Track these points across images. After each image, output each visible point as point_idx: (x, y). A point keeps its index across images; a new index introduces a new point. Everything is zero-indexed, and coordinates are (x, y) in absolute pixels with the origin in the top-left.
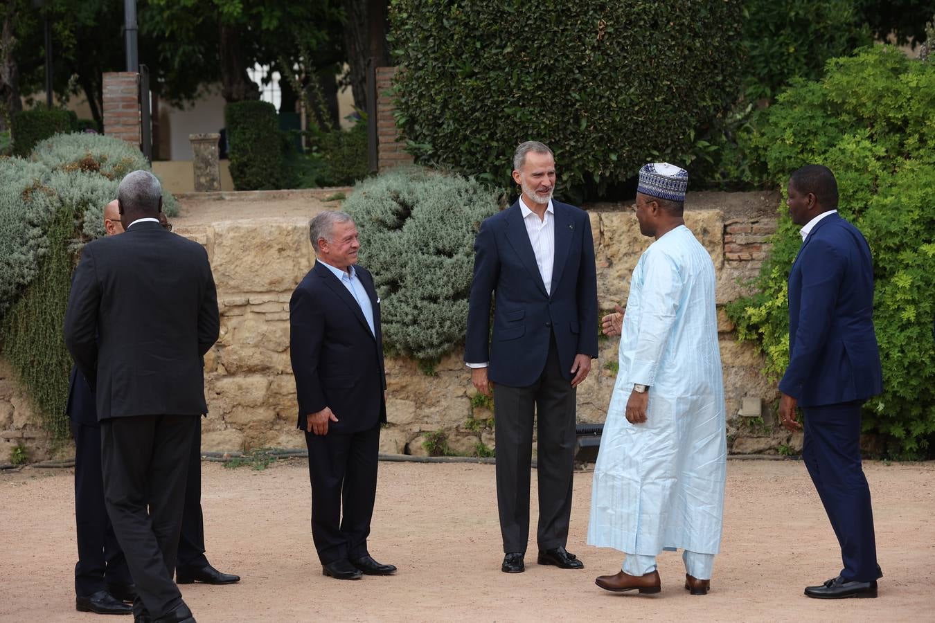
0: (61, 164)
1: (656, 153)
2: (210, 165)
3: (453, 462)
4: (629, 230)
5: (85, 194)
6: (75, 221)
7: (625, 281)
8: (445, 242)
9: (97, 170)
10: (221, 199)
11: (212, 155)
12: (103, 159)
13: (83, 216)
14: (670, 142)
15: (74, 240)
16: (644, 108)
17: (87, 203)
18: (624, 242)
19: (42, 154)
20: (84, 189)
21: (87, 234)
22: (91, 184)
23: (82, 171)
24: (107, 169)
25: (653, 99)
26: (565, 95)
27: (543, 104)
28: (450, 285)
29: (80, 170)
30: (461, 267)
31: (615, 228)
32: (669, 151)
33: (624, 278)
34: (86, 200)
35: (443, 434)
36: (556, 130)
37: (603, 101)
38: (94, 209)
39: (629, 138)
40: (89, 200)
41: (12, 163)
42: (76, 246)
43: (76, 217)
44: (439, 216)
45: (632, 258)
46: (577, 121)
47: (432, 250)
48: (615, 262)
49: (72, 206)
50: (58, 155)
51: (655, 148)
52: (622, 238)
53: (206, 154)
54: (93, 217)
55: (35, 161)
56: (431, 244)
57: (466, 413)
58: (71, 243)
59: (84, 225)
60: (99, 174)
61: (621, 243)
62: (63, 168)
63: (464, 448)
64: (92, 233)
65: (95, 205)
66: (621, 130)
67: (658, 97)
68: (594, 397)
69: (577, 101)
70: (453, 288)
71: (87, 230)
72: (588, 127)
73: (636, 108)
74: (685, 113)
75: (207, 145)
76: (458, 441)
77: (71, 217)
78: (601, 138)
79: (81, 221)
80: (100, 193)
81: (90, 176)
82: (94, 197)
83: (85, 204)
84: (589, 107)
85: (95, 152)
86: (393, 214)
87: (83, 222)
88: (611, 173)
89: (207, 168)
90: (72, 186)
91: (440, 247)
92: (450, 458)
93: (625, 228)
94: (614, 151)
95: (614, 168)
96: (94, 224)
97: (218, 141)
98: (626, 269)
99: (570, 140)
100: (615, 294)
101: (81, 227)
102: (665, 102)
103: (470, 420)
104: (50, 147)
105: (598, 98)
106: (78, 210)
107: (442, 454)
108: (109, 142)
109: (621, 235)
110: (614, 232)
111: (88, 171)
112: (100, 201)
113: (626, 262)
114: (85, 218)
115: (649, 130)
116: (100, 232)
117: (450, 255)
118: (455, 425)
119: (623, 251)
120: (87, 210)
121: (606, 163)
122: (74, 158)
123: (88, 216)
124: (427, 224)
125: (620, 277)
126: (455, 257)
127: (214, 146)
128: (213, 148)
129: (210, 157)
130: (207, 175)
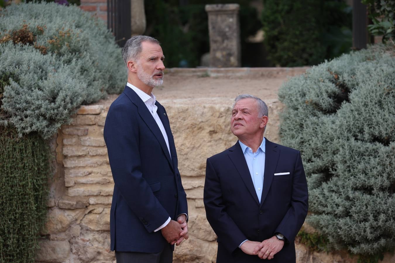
5: (8, 68)
8: (381, 129)
9: (31, 43)
10: (206, 76)
11: (230, 27)
12: (40, 31)
13: (3, 91)
17: (9, 78)
20: (7, 63)
21: (6, 110)
23: (14, 43)
24: (41, 42)
28: (385, 175)
29: (11, 41)
34: (8, 74)
38: (15, 84)
40: (12, 75)
44: (376, 100)
53: (223, 26)
54: (13, 92)
59: (3, 100)
60: (31, 47)
64: (10, 109)
65: (16, 80)
70: (388, 178)
71: (5, 106)
75: (224, 17)
80: (25, 67)
81: (22, 49)
82: (17, 71)
83: (6, 78)
85: (33, 24)
87: (3, 98)
89: (223, 41)
91: (377, 133)
96: (14, 100)
97: (236, 12)
111: (20, 44)
112: (23, 76)
114: (5, 94)
116: (20, 109)
117: (386, 143)
123: (7, 91)
124: (363, 109)
126: (392, 145)
127: (232, 17)
128: (231, 20)
129: (227, 29)
130: (224, 49)
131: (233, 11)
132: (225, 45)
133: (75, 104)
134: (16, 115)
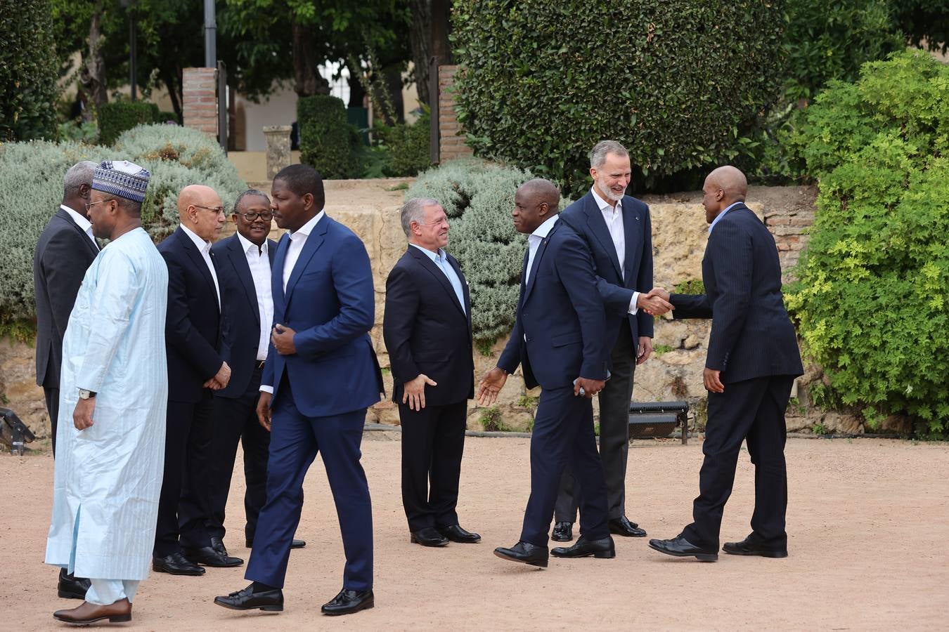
0: (143, 153)
1: (701, 149)
2: (282, 156)
3: (507, 436)
4: (675, 221)
5: (165, 181)
6: (156, 207)
7: (671, 268)
8: (502, 231)
9: (177, 159)
11: (284, 146)
12: (182, 149)
13: (162, 202)
14: (714, 138)
15: (155, 225)
16: (690, 106)
17: (167, 190)
18: (670, 232)
19: (126, 144)
20: (164, 177)
21: (166, 219)
22: (171, 172)
23: (163, 160)
24: (185, 158)
25: (699, 98)
26: (617, 93)
27: (596, 101)
28: (506, 270)
29: (160, 159)
30: (517, 254)
31: (661, 219)
32: (713, 147)
33: (670, 266)
34: (166, 187)
35: (497, 410)
36: (608, 126)
37: (652, 99)
38: (173, 196)
39: (676, 134)
40: (169, 187)
41: (97, 151)
42: (156, 230)
43: (157, 203)
44: (496, 206)
45: (677, 248)
46: (627, 117)
47: (489, 238)
48: (661, 251)
49: (153, 192)
50: (140, 145)
51: (700, 144)
52: (669, 227)
53: (278, 145)
54: (172, 203)
55: (119, 150)
56: (489, 232)
57: (520, 391)
58: (151, 227)
59: (164, 210)
60: (178, 162)
61: (667, 233)
62: (145, 157)
63: (517, 424)
64: (171, 218)
65: (174, 192)
66: (668, 127)
67: (703, 96)
68: (640, 378)
69: (628, 99)
70: (508, 273)
71: (166, 215)
72: (637, 123)
73: (684, 106)
74: (729, 111)
75: (279, 137)
76: (512, 417)
77: (152, 203)
78: (650, 134)
79: (160, 206)
80: (179, 181)
81: (170, 165)
82: (173, 184)
83: (165, 190)
84: (638, 105)
85: (175, 143)
86: (453, 203)
87: (163, 208)
88: (659, 167)
89: (279, 159)
90: (153, 174)
91: (497, 235)
92: (504, 433)
93: (671, 219)
94: (662, 146)
95: (662, 162)
96: (173, 210)
97: (290, 133)
98: (672, 257)
99: (621, 135)
100: (661, 281)
101: (161, 213)
102: (711, 101)
103: (523, 398)
104: (133, 137)
105: (647, 96)
106: (158, 196)
107: (497, 429)
108: (187, 133)
109: (667, 226)
110: (660, 222)
111: (168, 160)
112: (179, 188)
113: (672, 251)
114: (165, 204)
115: (695, 127)
117: (506, 243)
118: (509, 402)
119: (669, 240)
120: (167, 196)
121: (654, 158)
122: (155, 148)
123: (167, 202)
124: (485, 213)
125: (665, 264)
126: (511, 244)
127: (287, 137)
128: (285, 139)
129: (282, 148)
130: (280, 165)
131: (288, 131)
132: (280, 161)
133: (227, 212)
134: (175, 223)
